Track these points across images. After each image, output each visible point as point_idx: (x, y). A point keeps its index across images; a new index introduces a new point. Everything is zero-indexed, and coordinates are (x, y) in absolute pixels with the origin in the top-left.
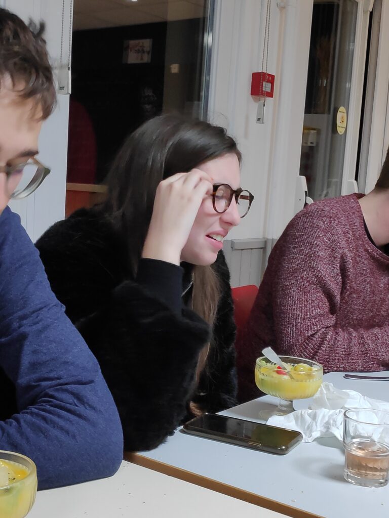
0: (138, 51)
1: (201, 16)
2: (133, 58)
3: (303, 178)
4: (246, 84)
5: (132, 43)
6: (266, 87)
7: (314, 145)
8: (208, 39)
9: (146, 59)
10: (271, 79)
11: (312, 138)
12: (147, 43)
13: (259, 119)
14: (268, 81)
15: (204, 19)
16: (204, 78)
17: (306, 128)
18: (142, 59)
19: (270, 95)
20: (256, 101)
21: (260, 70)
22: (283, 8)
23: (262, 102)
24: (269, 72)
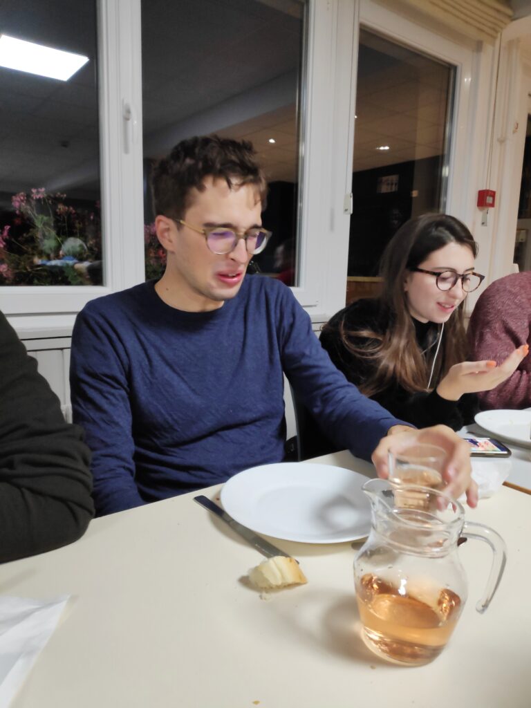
0: (388, 184)
1: (440, 153)
2: (385, 189)
3: (516, 265)
4: (473, 198)
5: (384, 178)
6: (489, 200)
7: (523, 241)
8: (446, 171)
9: (394, 188)
10: (493, 194)
11: (523, 236)
12: (394, 178)
13: (483, 223)
14: (491, 196)
15: (443, 156)
17: (519, 230)
18: (391, 189)
19: (492, 205)
20: (481, 210)
21: (484, 189)
22: (502, 141)
23: (486, 211)
24: (491, 189)
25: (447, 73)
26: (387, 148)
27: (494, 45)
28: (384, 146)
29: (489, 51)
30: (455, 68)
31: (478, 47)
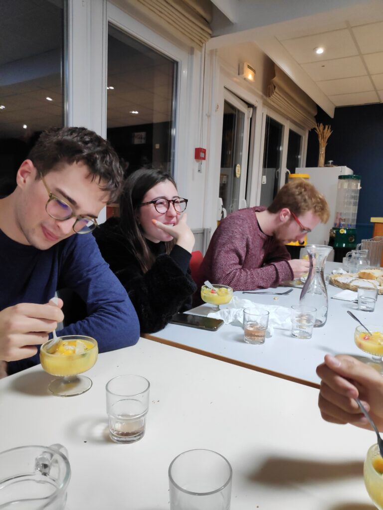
0: (139, 138)
1: (169, 120)
2: (137, 141)
3: (221, 199)
4: (192, 153)
5: (136, 134)
6: (202, 155)
8: (173, 132)
9: (143, 141)
10: (204, 151)
11: (224, 180)
12: (143, 134)
13: (199, 171)
15: (171, 122)
16: (172, 151)
17: (222, 175)
18: (141, 142)
19: (204, 159)
20: (197, 162)
21: (199, 147)
22: (209, 116)
23: (200, 162)
24: (203, 148)
25: (172, 66)
26: (137, 112)
27: (201, 51)
28: (135, 111)
29: (198, 54)
30: (177, 63)
31: (191, 51)
